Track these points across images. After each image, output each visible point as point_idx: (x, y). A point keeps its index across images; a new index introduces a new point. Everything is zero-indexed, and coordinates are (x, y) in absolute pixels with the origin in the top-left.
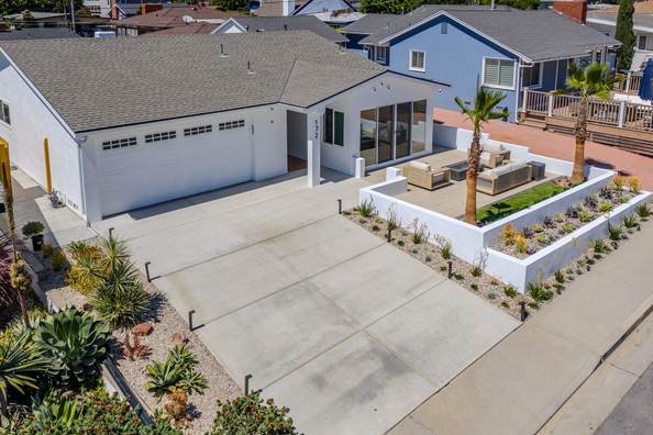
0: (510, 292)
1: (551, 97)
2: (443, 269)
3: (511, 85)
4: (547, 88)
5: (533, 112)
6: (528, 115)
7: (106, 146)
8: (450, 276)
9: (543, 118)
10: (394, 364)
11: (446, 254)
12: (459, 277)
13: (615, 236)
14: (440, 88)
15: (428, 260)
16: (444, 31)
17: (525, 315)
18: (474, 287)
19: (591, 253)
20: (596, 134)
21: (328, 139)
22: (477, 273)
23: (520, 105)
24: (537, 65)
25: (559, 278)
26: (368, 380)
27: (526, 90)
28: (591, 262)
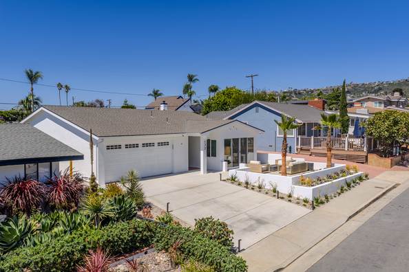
0: (306, 201)
1: (312, 140)
2: (274, 196)
3: (292, 134)
4: (310, 135)
5: (304, 147)
6: (301, 149)
7: (108, 148)
8: (278, 198)
9: (309, 150)
10: (260, 222)
11: (275, 191)
12: (282, 198)
13: (349, 185)
14: (260, 132)
15: (267, 193)
16: (257, 111)
17: (314, 208)
18: (290, 201)
19: (339, 191)
20: (335, 155)
21: (208, 155)
22: (290, 196)
23: (297, 145)
24: (304, 124)
25: (327, 198)
26: (251, 226)
27: (299, 137)
28: (339, 194)
